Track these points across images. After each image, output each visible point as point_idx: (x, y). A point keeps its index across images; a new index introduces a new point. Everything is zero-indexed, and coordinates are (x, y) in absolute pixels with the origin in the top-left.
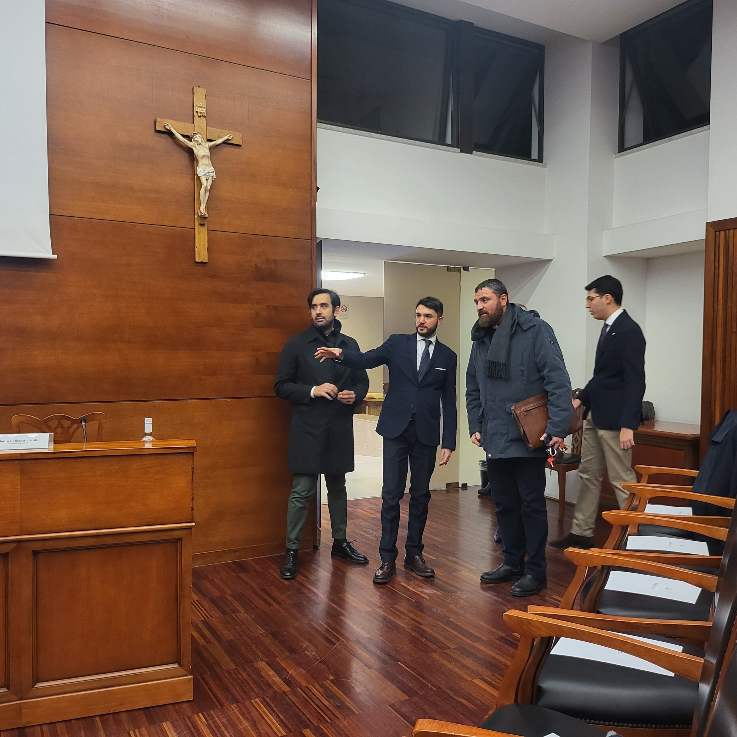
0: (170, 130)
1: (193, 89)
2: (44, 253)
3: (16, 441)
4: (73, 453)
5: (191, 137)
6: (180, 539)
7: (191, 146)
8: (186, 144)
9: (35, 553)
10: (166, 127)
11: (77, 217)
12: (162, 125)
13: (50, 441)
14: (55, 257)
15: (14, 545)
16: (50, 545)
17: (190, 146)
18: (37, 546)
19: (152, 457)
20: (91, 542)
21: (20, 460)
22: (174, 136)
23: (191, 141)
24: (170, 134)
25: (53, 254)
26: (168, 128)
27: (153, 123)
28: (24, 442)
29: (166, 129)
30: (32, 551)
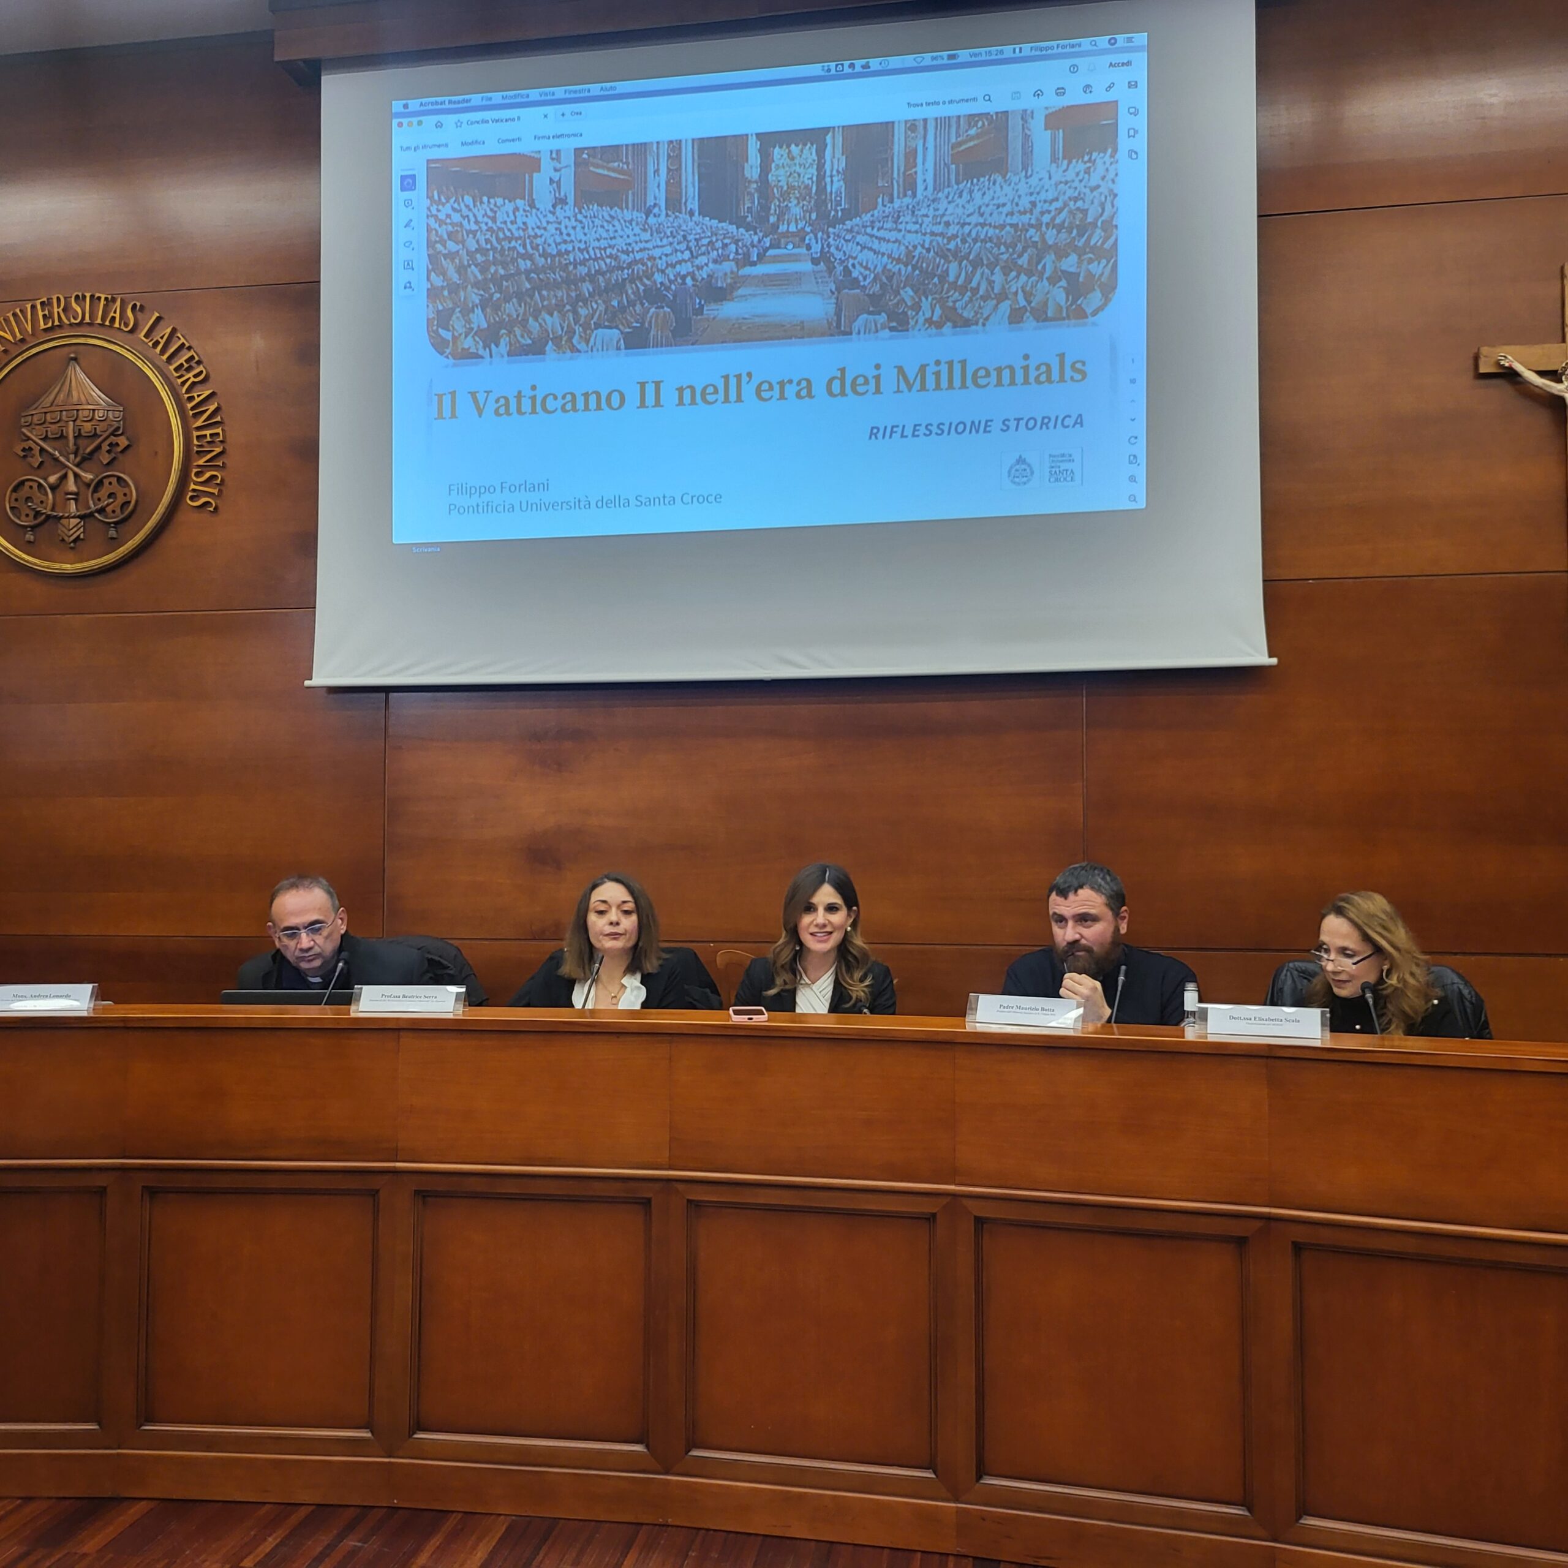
0: (1510, 368)
1: (1562, 268)
2: (1253, 656)
3: (1260, 1019)
4: (1370, 1054)
5: (1560, 371)
7: (1560, 391)
8: (1548, 389)
9: (1298, 1248)
10: (1502, 363)
11: (1313, 579)
12: (1493, 360)
14: (1274, 661)
15: (1259, 1224)
17: (1556, 393)
18: (1301, 1234)
21: (1268, 1057)
25: (1270, 656)
26: (1507, 365)
27: (1471, 362)
29: (1503, 366)
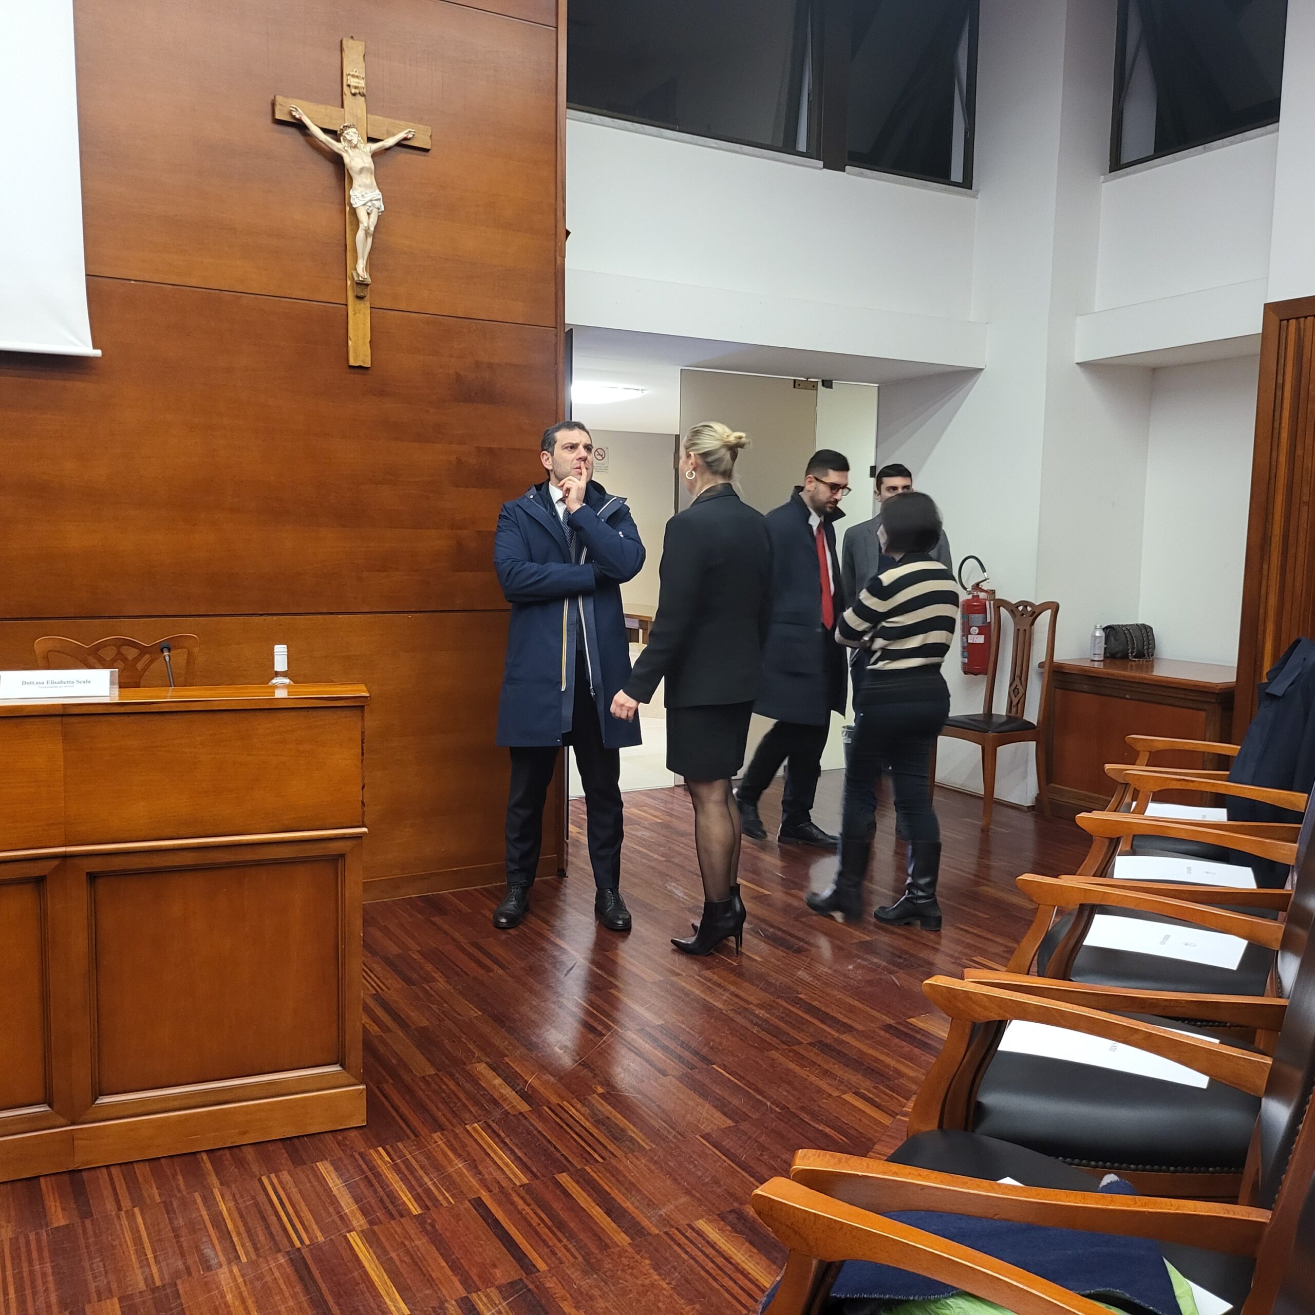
0: (300, 120)
1: (341, 42)
2: (76, 345)
3: (53, 682)
4: (156, 705)
5: (339, 132)
6: (342, 856)
7: (339, 149)
8: (330, 145)
9: (93, 877)
10: (294, 114)
11: (135, 281)
12: (286, 110)
13: (112, 683)
14: (98, 353)
15: (55, 863)
16: (118, 864)
17: (336, 150)
18: (96, 865)
19: (293, 713)
20: (189, 859)
21: (62, 715)
22: (308, 132)
23: (339, 141)
24: (300, 126)
25: (95, 347)
26: (298, 116)
27: (270, 106)
28: (66, 684)
29: (294, 117)
30: (87, 873)
